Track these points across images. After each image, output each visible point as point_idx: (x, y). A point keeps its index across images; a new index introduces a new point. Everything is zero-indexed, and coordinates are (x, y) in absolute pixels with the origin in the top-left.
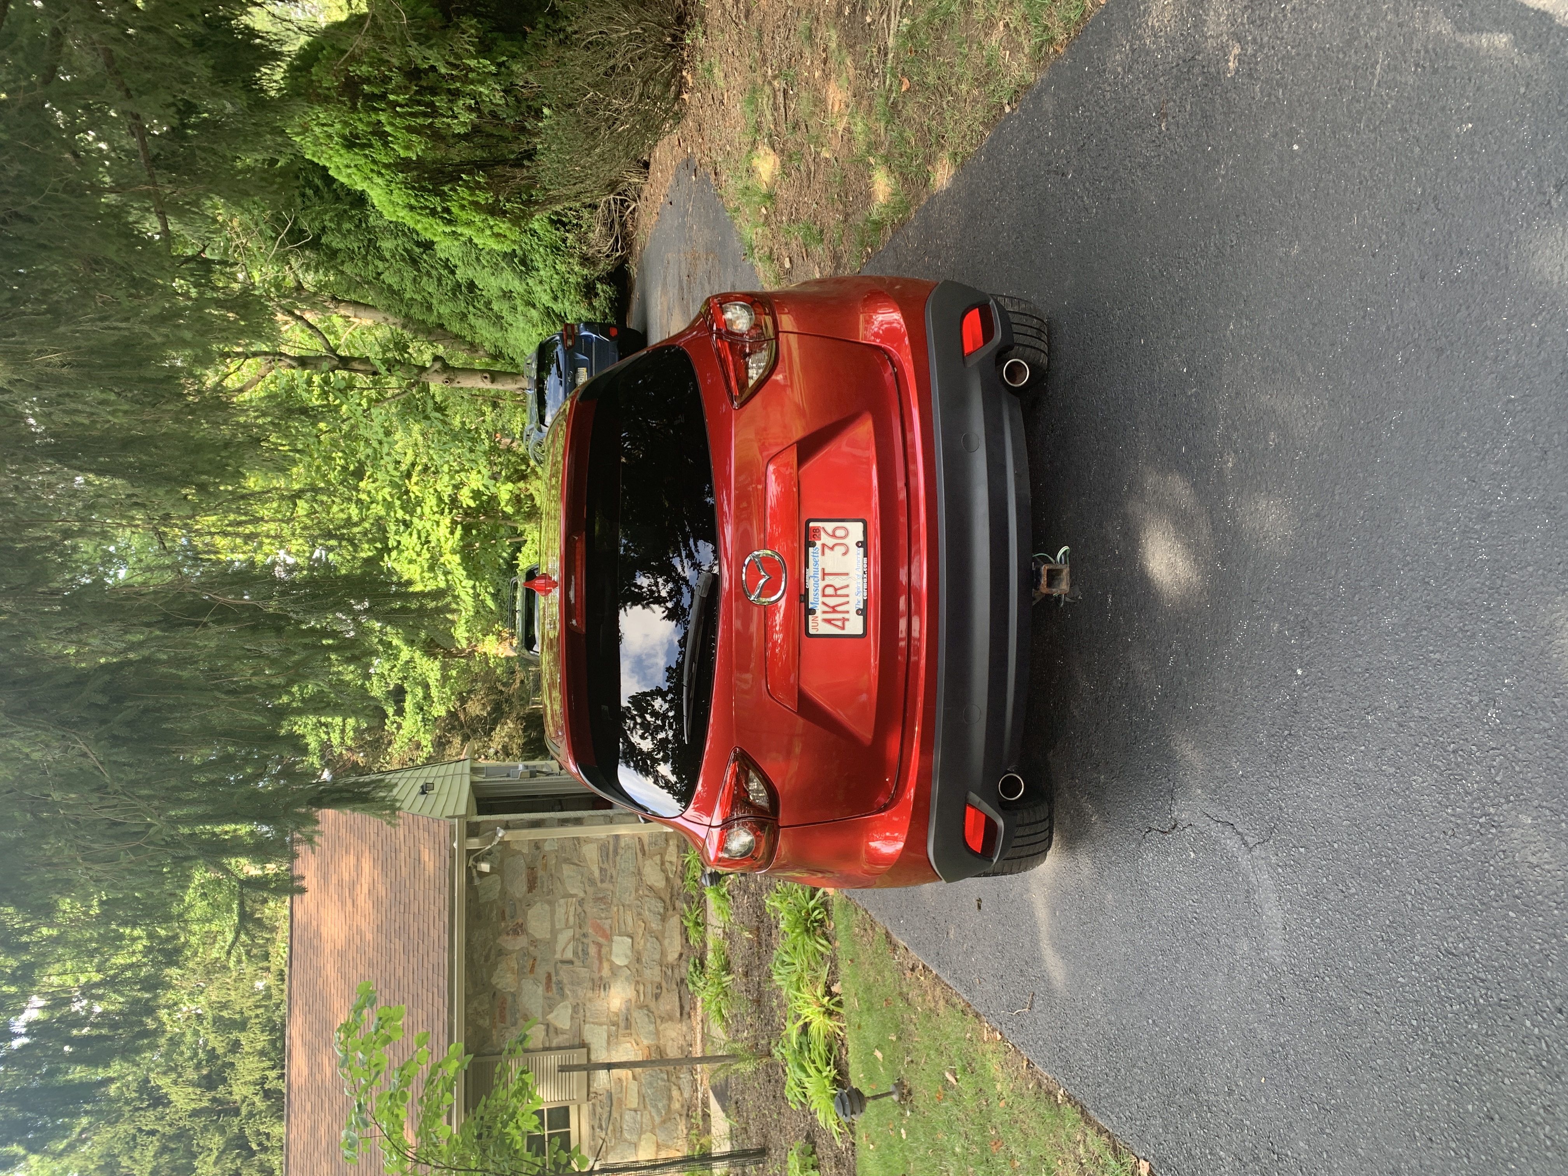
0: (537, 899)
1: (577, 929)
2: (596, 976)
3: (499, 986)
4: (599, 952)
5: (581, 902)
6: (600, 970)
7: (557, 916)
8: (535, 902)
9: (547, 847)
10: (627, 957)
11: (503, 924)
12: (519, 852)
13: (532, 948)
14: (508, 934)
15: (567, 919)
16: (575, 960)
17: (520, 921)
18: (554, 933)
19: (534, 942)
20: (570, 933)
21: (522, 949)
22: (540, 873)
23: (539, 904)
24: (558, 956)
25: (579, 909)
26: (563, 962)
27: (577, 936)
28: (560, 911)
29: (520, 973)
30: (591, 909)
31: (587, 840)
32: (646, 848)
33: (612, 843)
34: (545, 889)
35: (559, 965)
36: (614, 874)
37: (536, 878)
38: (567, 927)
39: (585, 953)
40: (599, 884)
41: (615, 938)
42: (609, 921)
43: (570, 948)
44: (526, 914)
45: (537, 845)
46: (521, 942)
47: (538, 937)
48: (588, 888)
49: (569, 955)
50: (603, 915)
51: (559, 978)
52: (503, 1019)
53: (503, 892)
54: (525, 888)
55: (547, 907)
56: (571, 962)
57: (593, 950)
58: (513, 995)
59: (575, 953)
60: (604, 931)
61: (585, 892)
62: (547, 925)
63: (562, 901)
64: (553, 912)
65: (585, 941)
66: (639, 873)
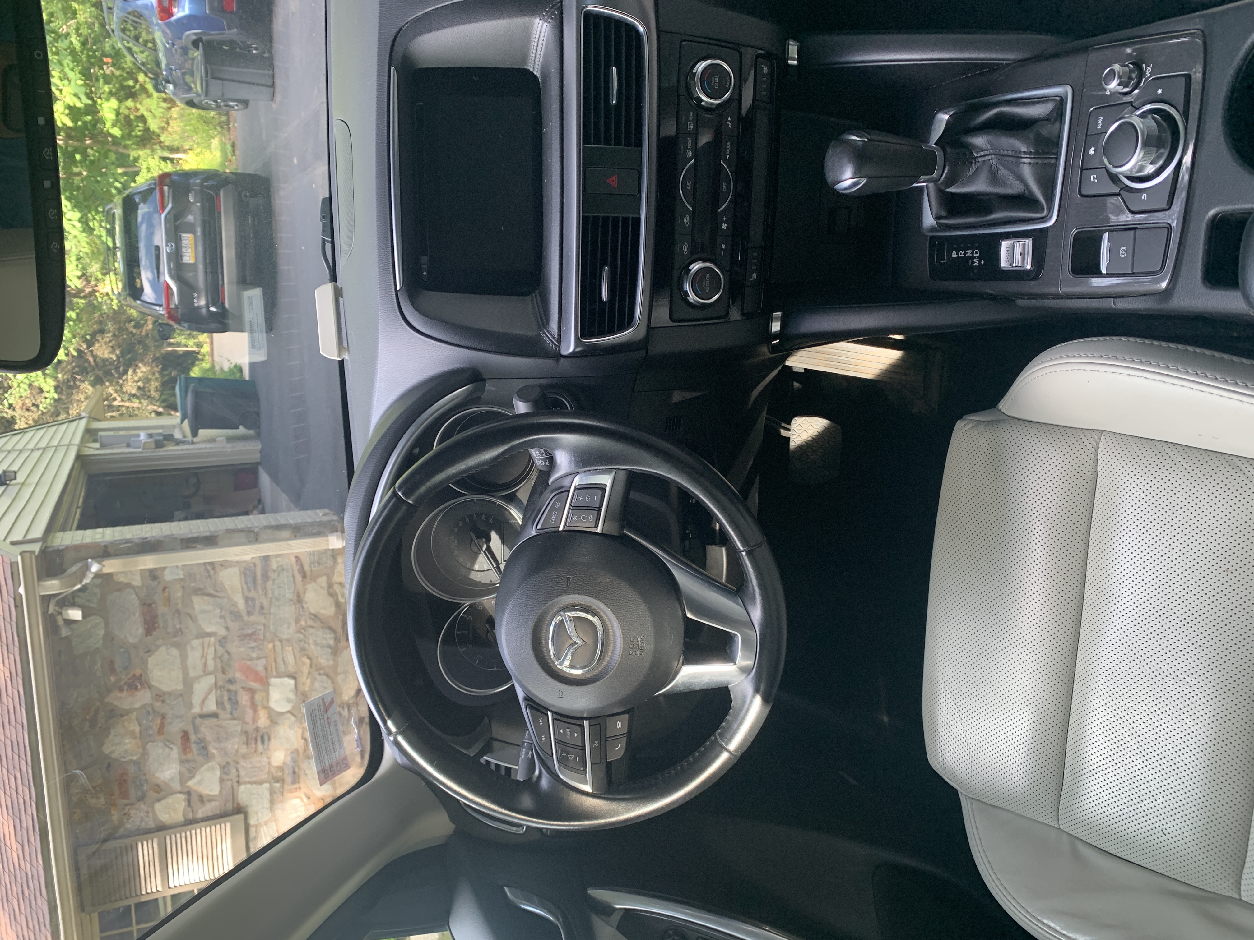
0: (160, 642)
1: (220, 675)
2: (250, 728)
3: (114, 756)
4: (252, 698)
5: (223, 642)
6: (255, 720)
7: (190, 661)
8: (158, 647)
9: (168, 576)
10: (289, 701)
11: (113, 679)
12: (128, 585)
13: (158, 704)
14: (121, 690)
15: (205, 665)
16: (220, 712)
17: (138, 672)
18: (188, 683)
19: (160, 696)
20: (210, 680)
21: (144, 707)
22: (162, 609)
23: (163, 649)
24: (196, 710)
25: (221, 650)
26: (203, 716)
27: (220, 683)
28: (194, 657)
29: (145, 738)
30: (237, 649)
31: (224, 565)
32: (307, 568)
33: (259, 565)
34: (170, 630)
35: (198, 721)
36: (265, 603)
37: (156, 616)
38: (206, 673)
39: (235, 703)
40: (246, 618)
41: (273, 681)
42: (263, 661)
43: (212, 699)
44: (145, 663)
45: (153, 575)
46: (143, 698)
47: (165, 688)
48: (230, 624)
49: (211, 706)
50: (254, 655)
51: (199, 736)
52: (125, 795)
53: (109, 637)
54: (141, 630)
55: (175, 652)
56: (215, 715)
57: (244, 698)
58: (136, 763)
59: (219, 703)
60: (256, 673)
61: (227, 628)
62: (177, 674)
63: (196, 643)
64: (184, 657)
65: (231, 687)
66: (299, 600)
